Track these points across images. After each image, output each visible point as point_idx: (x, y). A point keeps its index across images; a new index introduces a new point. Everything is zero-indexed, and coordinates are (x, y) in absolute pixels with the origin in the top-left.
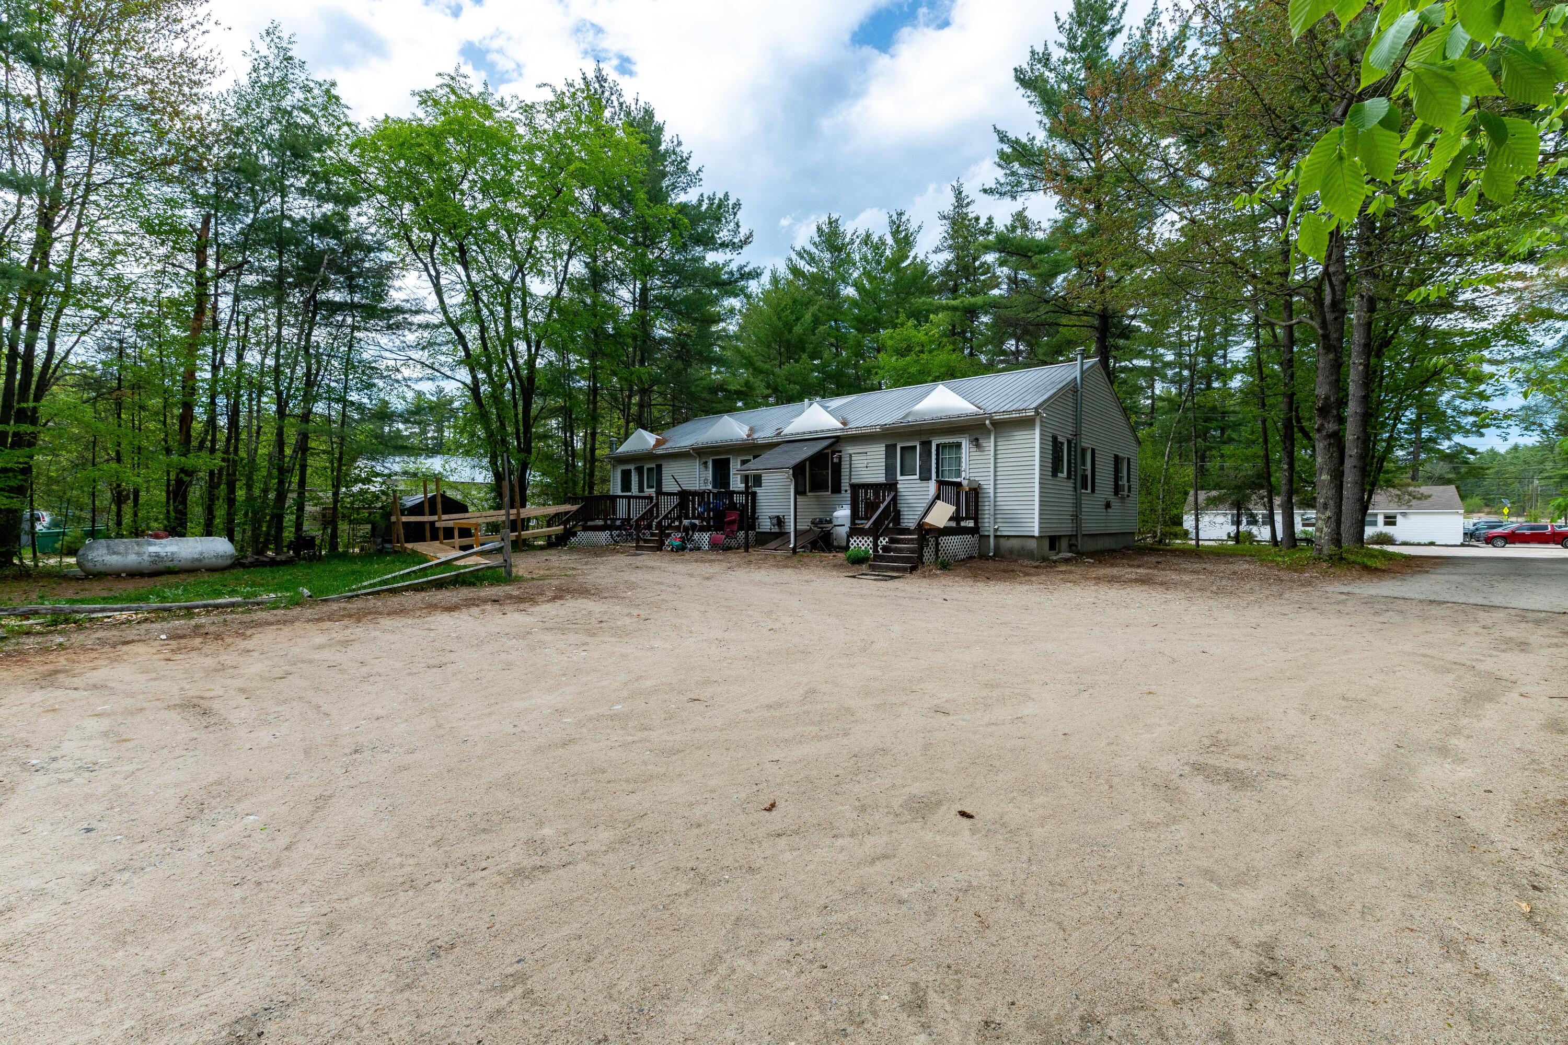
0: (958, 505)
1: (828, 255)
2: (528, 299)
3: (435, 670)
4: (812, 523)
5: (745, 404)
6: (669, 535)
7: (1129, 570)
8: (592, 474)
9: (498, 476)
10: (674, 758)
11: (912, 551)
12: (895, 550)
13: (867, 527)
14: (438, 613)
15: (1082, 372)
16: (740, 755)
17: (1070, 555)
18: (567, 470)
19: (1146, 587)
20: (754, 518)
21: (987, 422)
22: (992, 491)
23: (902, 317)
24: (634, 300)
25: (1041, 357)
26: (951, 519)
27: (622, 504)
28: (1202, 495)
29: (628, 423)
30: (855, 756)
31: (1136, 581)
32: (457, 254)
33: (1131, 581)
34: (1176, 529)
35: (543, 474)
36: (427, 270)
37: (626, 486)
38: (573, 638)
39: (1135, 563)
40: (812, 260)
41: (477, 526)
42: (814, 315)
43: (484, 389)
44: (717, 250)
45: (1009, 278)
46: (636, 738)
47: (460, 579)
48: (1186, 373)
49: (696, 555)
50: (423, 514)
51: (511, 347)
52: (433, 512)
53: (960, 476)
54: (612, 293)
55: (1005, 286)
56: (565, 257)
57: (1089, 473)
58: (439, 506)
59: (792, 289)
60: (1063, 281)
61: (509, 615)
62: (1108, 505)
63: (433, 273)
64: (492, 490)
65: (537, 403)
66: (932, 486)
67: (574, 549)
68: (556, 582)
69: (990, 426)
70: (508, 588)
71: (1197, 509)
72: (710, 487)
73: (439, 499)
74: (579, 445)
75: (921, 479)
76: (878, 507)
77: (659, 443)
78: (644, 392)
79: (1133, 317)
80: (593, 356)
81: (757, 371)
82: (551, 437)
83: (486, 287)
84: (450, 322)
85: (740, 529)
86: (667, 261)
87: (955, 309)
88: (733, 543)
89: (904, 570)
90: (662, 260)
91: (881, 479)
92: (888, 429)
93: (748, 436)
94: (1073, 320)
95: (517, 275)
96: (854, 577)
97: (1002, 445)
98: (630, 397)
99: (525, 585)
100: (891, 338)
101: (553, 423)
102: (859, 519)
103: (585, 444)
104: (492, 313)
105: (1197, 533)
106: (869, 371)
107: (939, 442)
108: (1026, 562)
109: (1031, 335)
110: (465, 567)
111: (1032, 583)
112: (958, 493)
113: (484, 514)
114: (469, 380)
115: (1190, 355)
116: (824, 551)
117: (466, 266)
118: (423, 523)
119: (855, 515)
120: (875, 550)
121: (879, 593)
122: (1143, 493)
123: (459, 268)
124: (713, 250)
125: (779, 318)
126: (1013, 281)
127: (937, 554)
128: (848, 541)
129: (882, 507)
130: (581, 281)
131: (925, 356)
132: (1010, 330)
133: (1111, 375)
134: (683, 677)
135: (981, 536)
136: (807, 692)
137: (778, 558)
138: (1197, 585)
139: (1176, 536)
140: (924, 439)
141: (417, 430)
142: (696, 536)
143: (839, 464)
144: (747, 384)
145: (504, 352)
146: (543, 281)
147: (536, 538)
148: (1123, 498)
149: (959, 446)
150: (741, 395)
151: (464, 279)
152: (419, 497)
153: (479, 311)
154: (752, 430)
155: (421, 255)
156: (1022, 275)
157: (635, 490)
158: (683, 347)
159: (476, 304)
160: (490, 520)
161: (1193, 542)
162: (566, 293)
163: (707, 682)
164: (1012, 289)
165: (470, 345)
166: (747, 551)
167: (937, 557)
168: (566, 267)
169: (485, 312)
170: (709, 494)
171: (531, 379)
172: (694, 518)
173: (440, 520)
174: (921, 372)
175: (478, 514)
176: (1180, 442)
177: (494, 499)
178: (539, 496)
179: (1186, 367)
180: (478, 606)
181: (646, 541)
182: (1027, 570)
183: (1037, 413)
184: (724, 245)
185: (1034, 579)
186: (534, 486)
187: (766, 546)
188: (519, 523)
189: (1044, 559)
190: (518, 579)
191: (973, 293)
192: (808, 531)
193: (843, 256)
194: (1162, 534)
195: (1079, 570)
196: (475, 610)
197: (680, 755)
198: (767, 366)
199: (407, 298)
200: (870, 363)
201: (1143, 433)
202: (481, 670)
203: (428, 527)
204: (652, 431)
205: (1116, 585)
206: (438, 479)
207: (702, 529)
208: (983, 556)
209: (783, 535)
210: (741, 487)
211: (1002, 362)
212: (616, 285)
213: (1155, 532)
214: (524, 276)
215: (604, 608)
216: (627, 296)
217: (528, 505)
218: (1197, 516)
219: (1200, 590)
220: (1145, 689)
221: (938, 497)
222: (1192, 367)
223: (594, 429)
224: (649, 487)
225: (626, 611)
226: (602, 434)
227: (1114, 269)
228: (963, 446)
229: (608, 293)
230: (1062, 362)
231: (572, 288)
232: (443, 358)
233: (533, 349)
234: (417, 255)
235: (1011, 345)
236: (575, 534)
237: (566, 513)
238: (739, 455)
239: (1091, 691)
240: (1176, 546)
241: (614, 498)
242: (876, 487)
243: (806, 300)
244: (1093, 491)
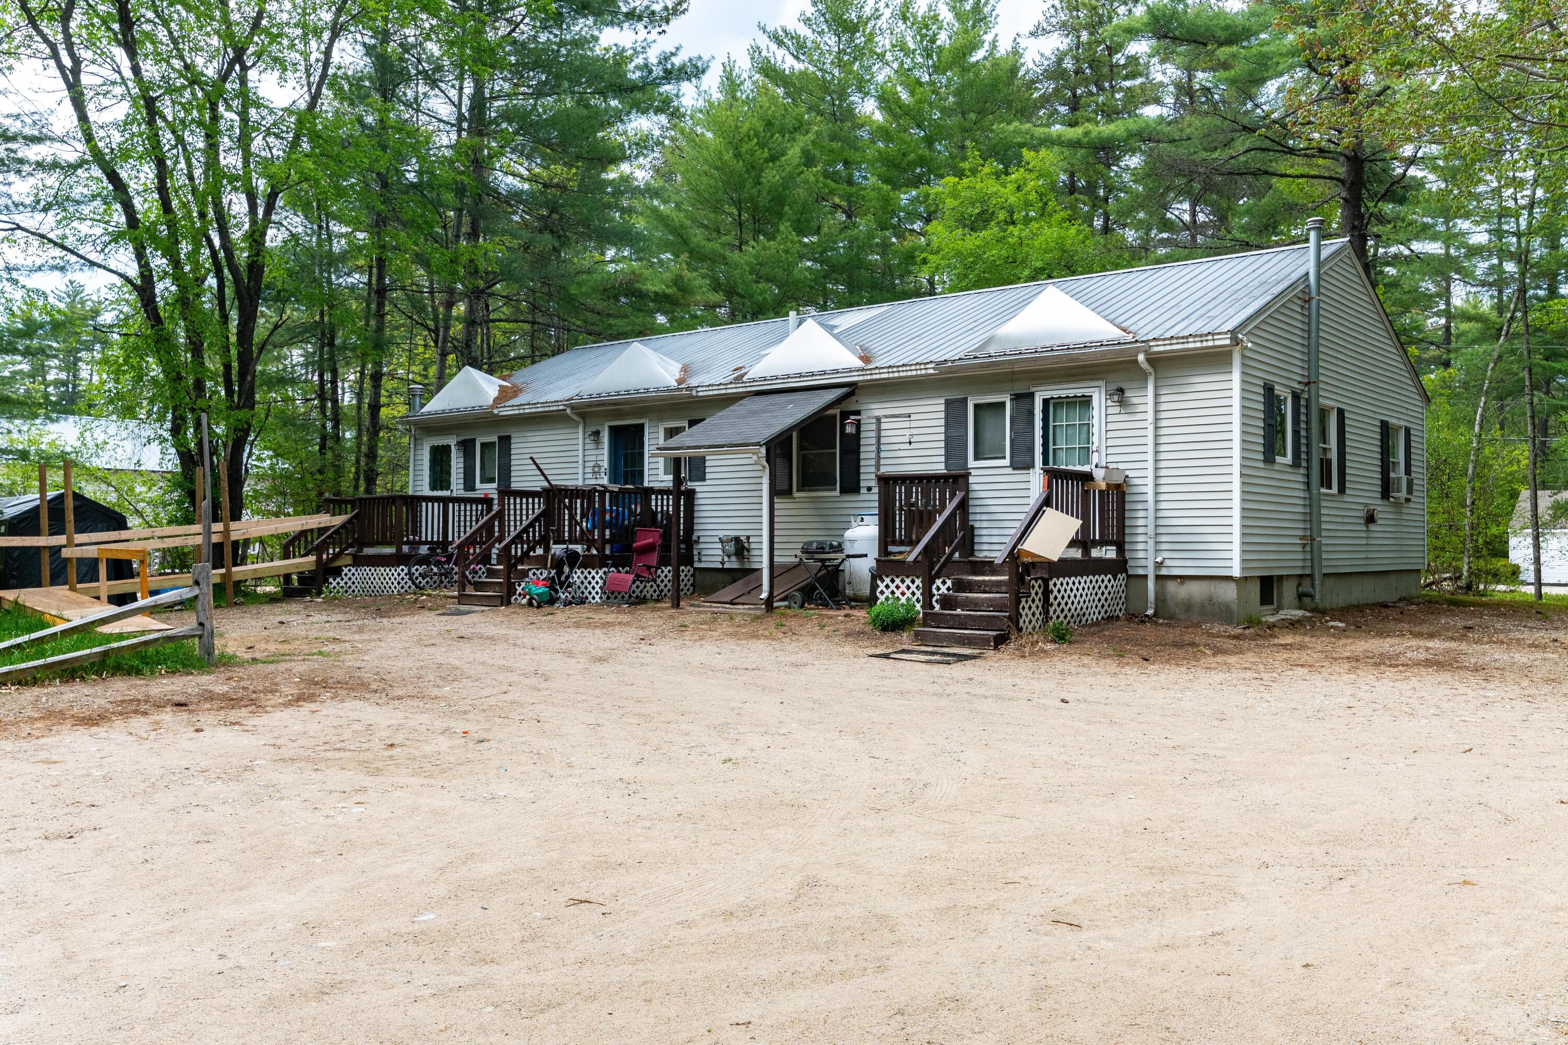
0: (1085, 517)
1: (831, 40)
2: (253, 111)
3: (60, 844)
4: (804, 551)
5: (671, 320)
6: (525, 574)
7: (1414, 642)
8: (372, 455)
9: (188, 460)
10: (542, 1018)
11: (998, 606)
12: (965, 605)
13: (911, 558)
14: (66, 727)
15: (1319, 264)
16: (672, 1013)
17: (1300, 613)
18: (323, 447)
19: (1446, 676)
20: (690, 540)
21: (1141, 357)
22: (1150, 490)
23: (973, 155)
24: (461, 118)
25: (1237, 234)
26: (1073, 544)
27: (430, 515)
28: (1545, 499)
29: (444, 355)
30: (900, 1012)
31: (1428, 663)
32: (116, 27)
33: (1418, 664)
34: (1499, 563)
35: (277, 455)
36: (55, 56)
37: (440, 478)
38: (336, 778)
39: (1424, 629)
40: (800, 47)
41: (144, 557)
42: (805, 153)
43: (164, 288)
44: (620, 24)
45: (1178, 86)
46: (463, 980)
47: (110, 662)
48: (1510, 267)
49: (576, 613)
50: (37, 532)
51: (218, 205)
52: (57, 528)
53: (1088, 461)
54: (415, 105)
55: (1170, 100)
56: (326, 36)
57: (1334, 456)
58: (70, 516)
59: (764, 100)
60: (1279, 90)
61: (207, 733)
62: (1370, 519)
63: (67, 62)
64: (176, 485)
65: (266, 315)
66: (1035, 482)
67: (335, 602)
68: (300, 667)
69: (1145, 366)
70: (204, 679)
71: (1536, 525)
72: (605, 481)
73: (70, 504)
74: (347, 399)
75: (1014, 466)
76: (932, 521)
77: (504, 395)
78: (476, 295)
79: (1412, 161)
80: (378, 225)
81: (698, 256)
82: (293, 382)
83: (171, 90)
84: (98, 157)
85: (664, 561)
86: (524, 45)
87: (1075, 144)
88: (649, 590)
89: (982, 643)
90: (515, 42)
91: (938, 466)
92: (950, 370)
93: (680, 382)
94: (1298, 166)
95: (231, 68)
96: (886, 656)
97: (1169, 400)
98: (449, 305)
99: (239, 672)
100: (954, 195)
101: (296, 355)
102: (894, 543)
103: (359, 395)
104: (180, 140)
105: (1538, 572)
106: (910, 258)
107: (1048, 395)
108: (1217, 628)
109: (1220, 193)
110: (120, 637)
111: (1229, 668)
112: (1086, 493)
113: (159, 532)
114: (133, 270)
115: (1518, 235)
116: (826, 605)
117: (131, 48)
118: (38, 550)
119: (886, 537)
120: (928, 605)
121: (936, 688)
122: (1435, 494)
123: (119, 54)
124: (612, 23)
125: (738, 155)
126: (1185, 90)
127: (1046, 612)
128: (874, 587)
129: (940, 520)
130: (356, 82)
131: (1015, 230)
132: (1180, 181)
133: (1369, 266)
134: (555, 855)
135: (1129, 576)
136: (802, 885)
137: (738, 619)
138: (1542, 672)
139: (1496, 577)
140: (1020, 389)
141: (25, 367)
142: (577, 576)
143: (857, 436)
144: (678, 282)
145: (202, 215)
146: (283, 79)
147: (259, 580)
148: (1397, 505)
149: (1086, 402)
150: (665, 302)
151: (128, 73)
152: (29, 499)
153: (155, 139)
154: (686, 369)
155: (44, 26)
156: (1202, 77)
157: (457, 487)
158: (553, 210)
159: (151, 122)
160: (169, 543)
161: (1531, 590)
162: (328, 103)
163: (603, 866)
164: (1183, 105)
165: (137, 202)
166: (676, 605)
167: (1047, 618)
168: (328, 53)
169: (167, 137)
170: (602, 494)
171: (255, 268)
172: (571, 541)
173: (70, 543)
174: (1011, 261)
175: (147, 532)
176: (1501, 399)
177: (179, 503)
178: (268, 497)
179: (1511, 256)
180: (145, 714)
181: (478, 586)
182: (1218, 642)
183: (1236, 342)
184: (632, 16)
185: (1232, 659)
186: (260, 478)
187: (713, 597)
188: (228, 550)
189: (1252, 622)
190: (228, 662)
191: (1110, 113)
192: (796, 566)
193: (860, 40)
194: (1471, 574)
195: (1320, 643)
196: (139, 723)
197: (553, 1014)
198: (715, 245)
199: (15, 111)
200: (910, 242)
201: (1431, 378)
202: (153, 844)
203: (46, 558)
204: (490, 372)
205: (1390, 672)
206: (68, 464)
207: (588, 563)
208: (1136, 617)
209: (747, 573)
210: (666, 481)
211: (1164, 243)
212: (422, 89)
213: (1458, 569)
214: (244, 68)
215: (397, 717)
216: (445, 111)
217: (246, 514)
218: (1536, 538)
219: (1548, 681)
220: (1455, 874)
221: (1047, 502)
222: (1522, 258)
223: (379, 364)
224: (486, 480)
225: (439, 724)
226: (392, 376)
227: (1377, 71)
228: (1095, 402)
229: (408, 105)
230: (1278, 244)
231: (339, 94)
232: (84, 228)
233: (261, 212)
234: (36, 27)
235: (1181, 210)
236: (337, 572)
237: (322, 530)
238: (661, 419)
239: (1352, 880)
240: (1498, 597)
241: (414, 502)
242: (925, 480)
243: (790, 122)
244: (1342, 490)
